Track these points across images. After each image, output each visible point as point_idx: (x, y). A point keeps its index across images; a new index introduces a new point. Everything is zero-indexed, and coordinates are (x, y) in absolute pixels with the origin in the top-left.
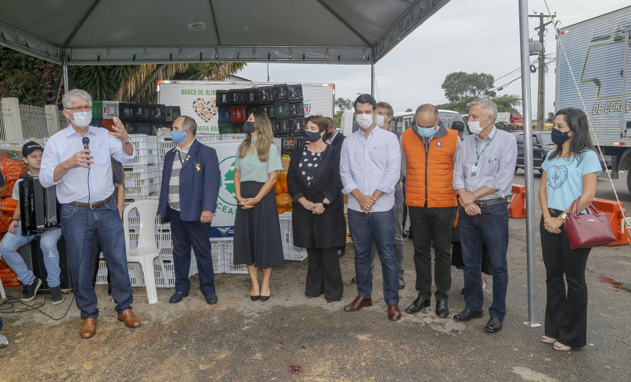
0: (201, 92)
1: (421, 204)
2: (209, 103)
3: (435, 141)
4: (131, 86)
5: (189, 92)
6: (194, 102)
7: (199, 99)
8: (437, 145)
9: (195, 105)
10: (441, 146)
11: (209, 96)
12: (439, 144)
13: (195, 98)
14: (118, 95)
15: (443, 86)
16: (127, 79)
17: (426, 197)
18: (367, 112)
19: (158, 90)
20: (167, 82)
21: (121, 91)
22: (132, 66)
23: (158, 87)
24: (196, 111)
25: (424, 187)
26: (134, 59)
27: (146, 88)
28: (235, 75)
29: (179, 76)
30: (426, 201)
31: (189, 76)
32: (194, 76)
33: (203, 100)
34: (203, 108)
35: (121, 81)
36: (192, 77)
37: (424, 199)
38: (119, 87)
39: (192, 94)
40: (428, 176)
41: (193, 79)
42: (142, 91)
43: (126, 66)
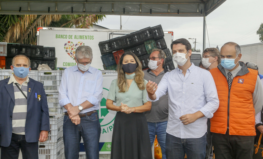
0: (71, 37)
1: (223, 131)
2: (76, 45)
3: (237, 78)
4: (17, 32)
5: (62, 37)
6: (66, 44)
7: (69, 42)
8: (239, 82)
9: (66, 46)
10: (242, 83)
11: (77, 40)
12: (241, 81)
13: (66, 41)
14: (6, 37)
15: (258, 32)
16: (13, 25)
17: (228, 126)
18: (180, 51)
19: (38, 34)
20: (44, 28)
21: (9, 35)
22: (18, 16)
23: (38, 32)
24: (67, 51)
25: (227, 117)
26: (20, 10)
27: (28, 33)
28: (96, 24)
29: (54, 24)
30: (228, 130)
31: (62, 24)
32: (65, 24)
33: (72, 43)
34: (72, 49)
35: (9, 27)
36: (64, 25)
37: (226, 127)
38: (7, 31)
39: (64, 38)
40: (230, 108)
41: (64, 27)
42: (25, 35)
43: (13, 16)
